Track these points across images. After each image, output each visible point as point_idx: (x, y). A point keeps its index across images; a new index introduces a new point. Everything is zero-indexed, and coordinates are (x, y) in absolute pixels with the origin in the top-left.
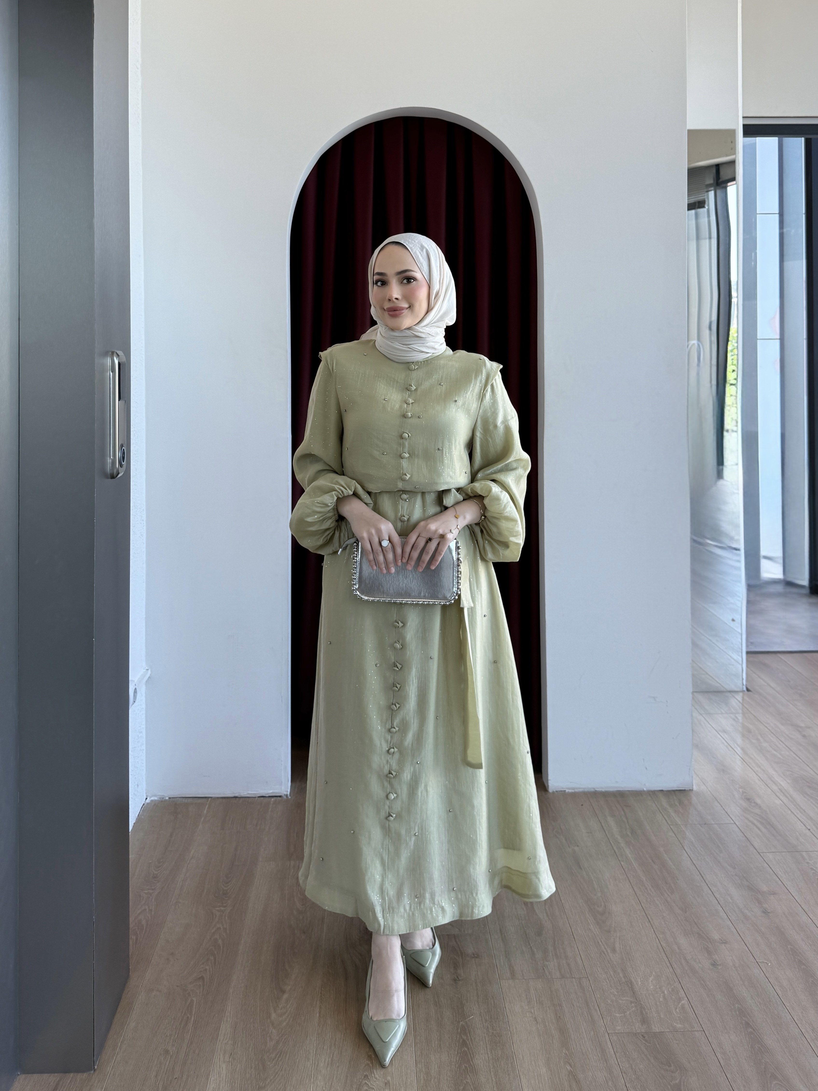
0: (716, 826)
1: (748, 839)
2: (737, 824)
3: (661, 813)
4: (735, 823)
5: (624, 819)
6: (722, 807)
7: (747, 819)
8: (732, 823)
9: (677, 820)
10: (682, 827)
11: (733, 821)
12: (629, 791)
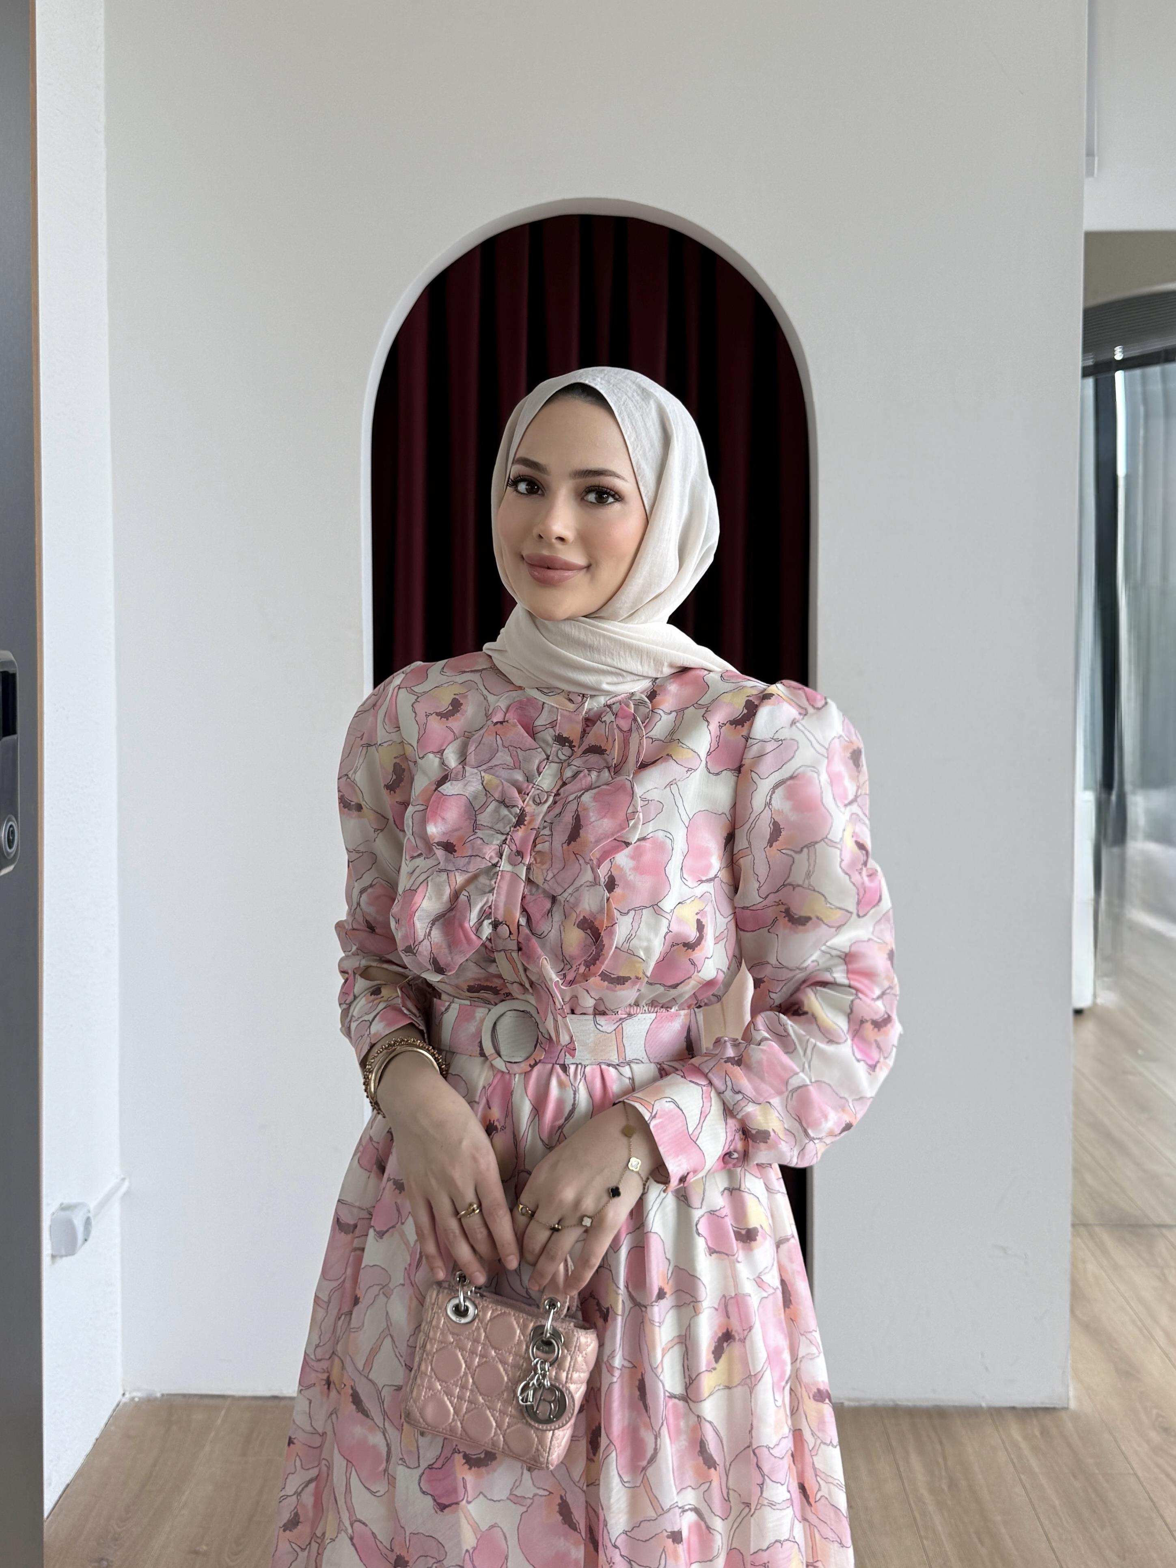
0: (1100, 1477)
1: (1154, 1504)
2: (1140, 1474)
3: (1006, 1449)
4: (1135, 1474)
5: (941, 1460)
6: (1116, 1441)
7: (1158, 1466)
8: (1129, 1474)
9: (1034, 1463)
10: (1041, 1477)
11: (1133, 1469)
12: (955, 1407)
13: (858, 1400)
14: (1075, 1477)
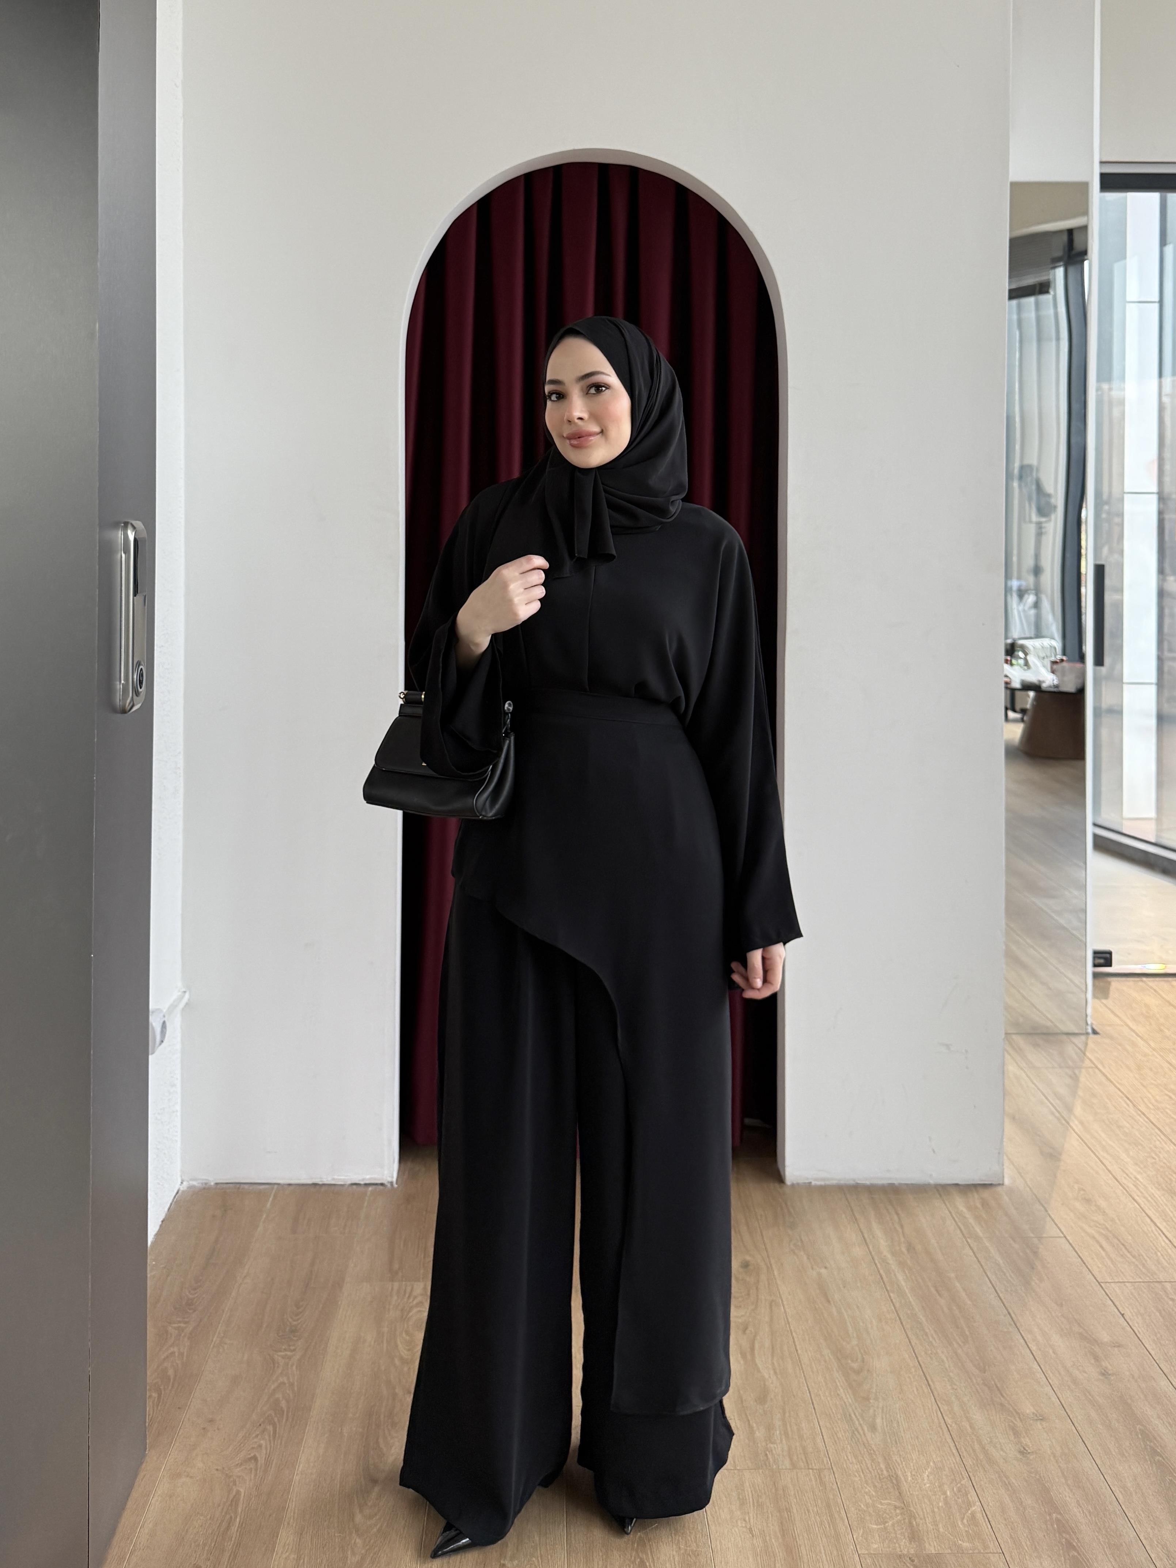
0: (1035, 1241)
1: (1083, 1261)
2: (1068, 1238)
3: (954, 1219)
4: (1065, 1237)
5: (898, 1228)
6: (1047, 1211)
7: (1084, 1231)
8: (1060, 1237)
9: (978, 1230)
10: (985, 1241)
11: (1063, 1233)
12: (907, 1185)
13: (824, 1179)
14: (1014, 1241)
